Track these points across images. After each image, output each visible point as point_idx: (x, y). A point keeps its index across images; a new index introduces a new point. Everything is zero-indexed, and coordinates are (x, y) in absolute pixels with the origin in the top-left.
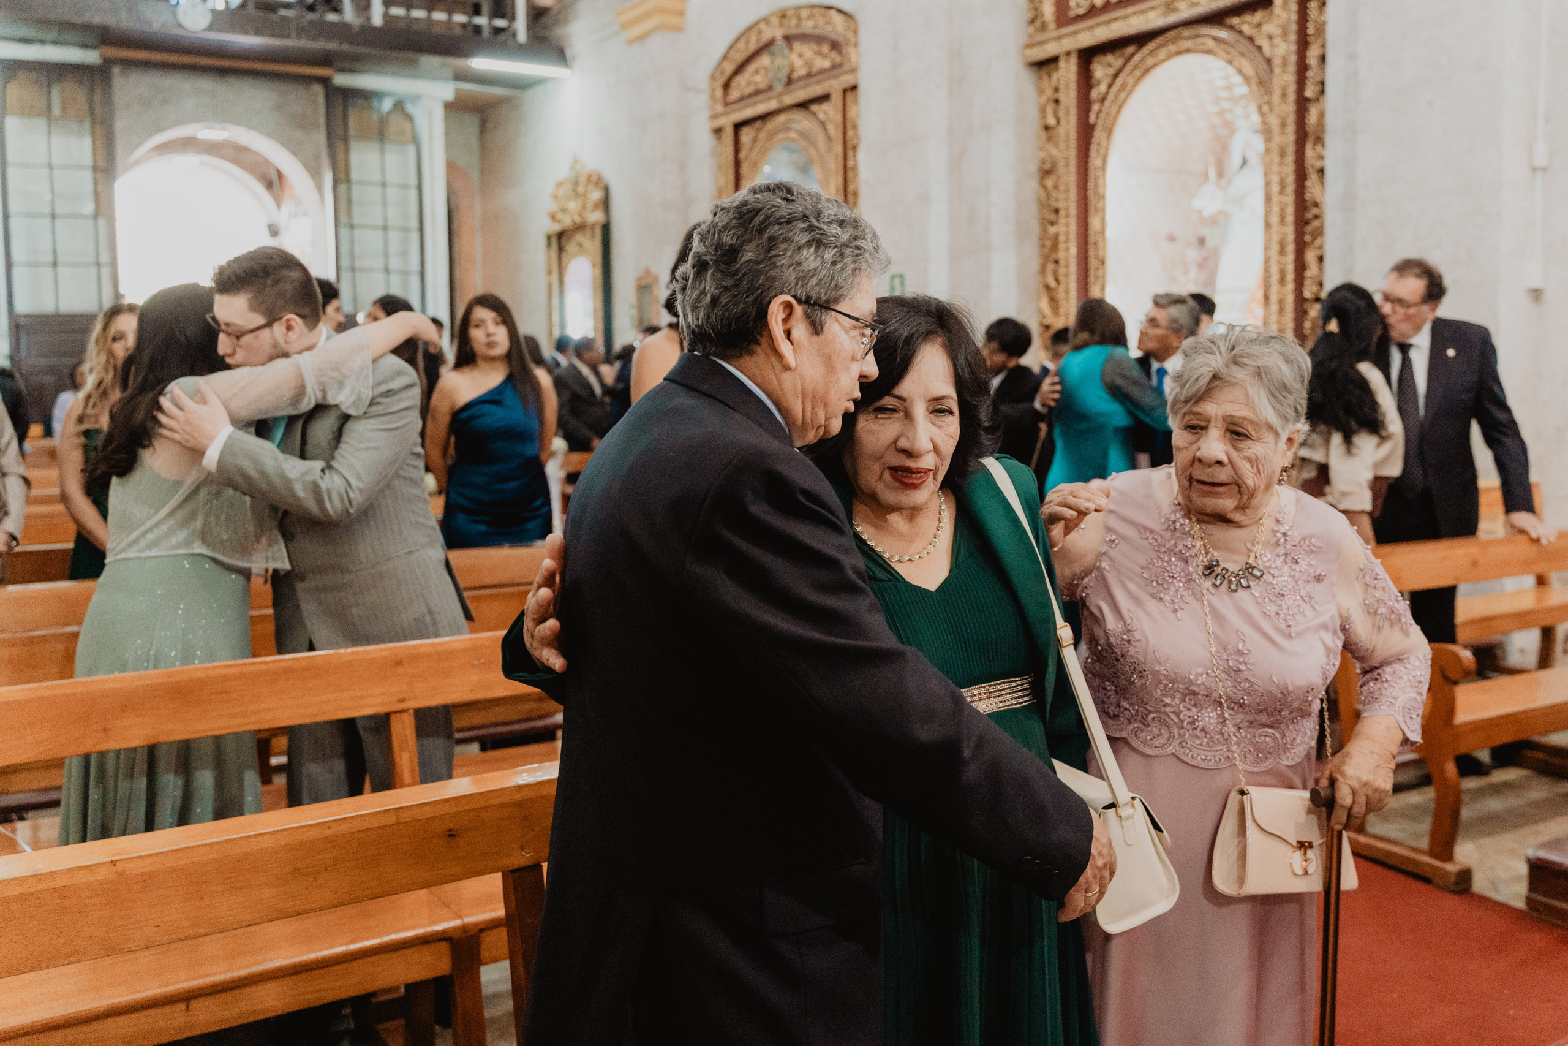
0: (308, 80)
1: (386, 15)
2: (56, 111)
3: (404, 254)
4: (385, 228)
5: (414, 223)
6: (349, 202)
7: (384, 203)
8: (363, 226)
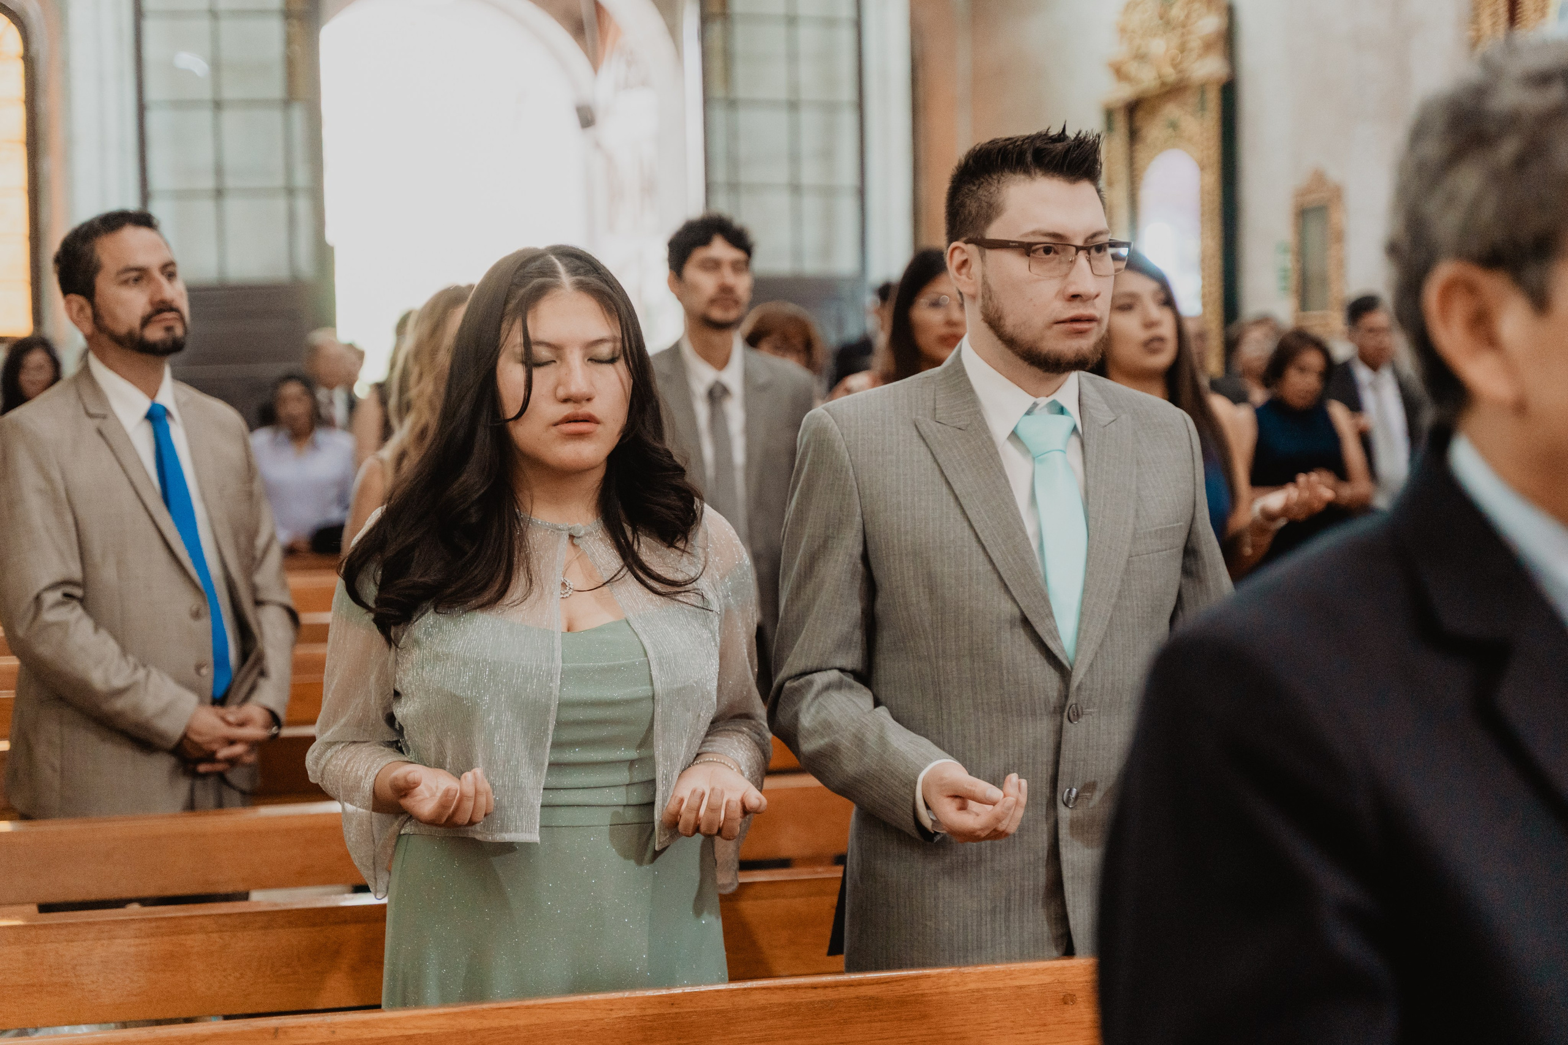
4: (793, 106)
5: (847, 93)
6: (728, 56)
7: (793, 57)
8: (754, 103)
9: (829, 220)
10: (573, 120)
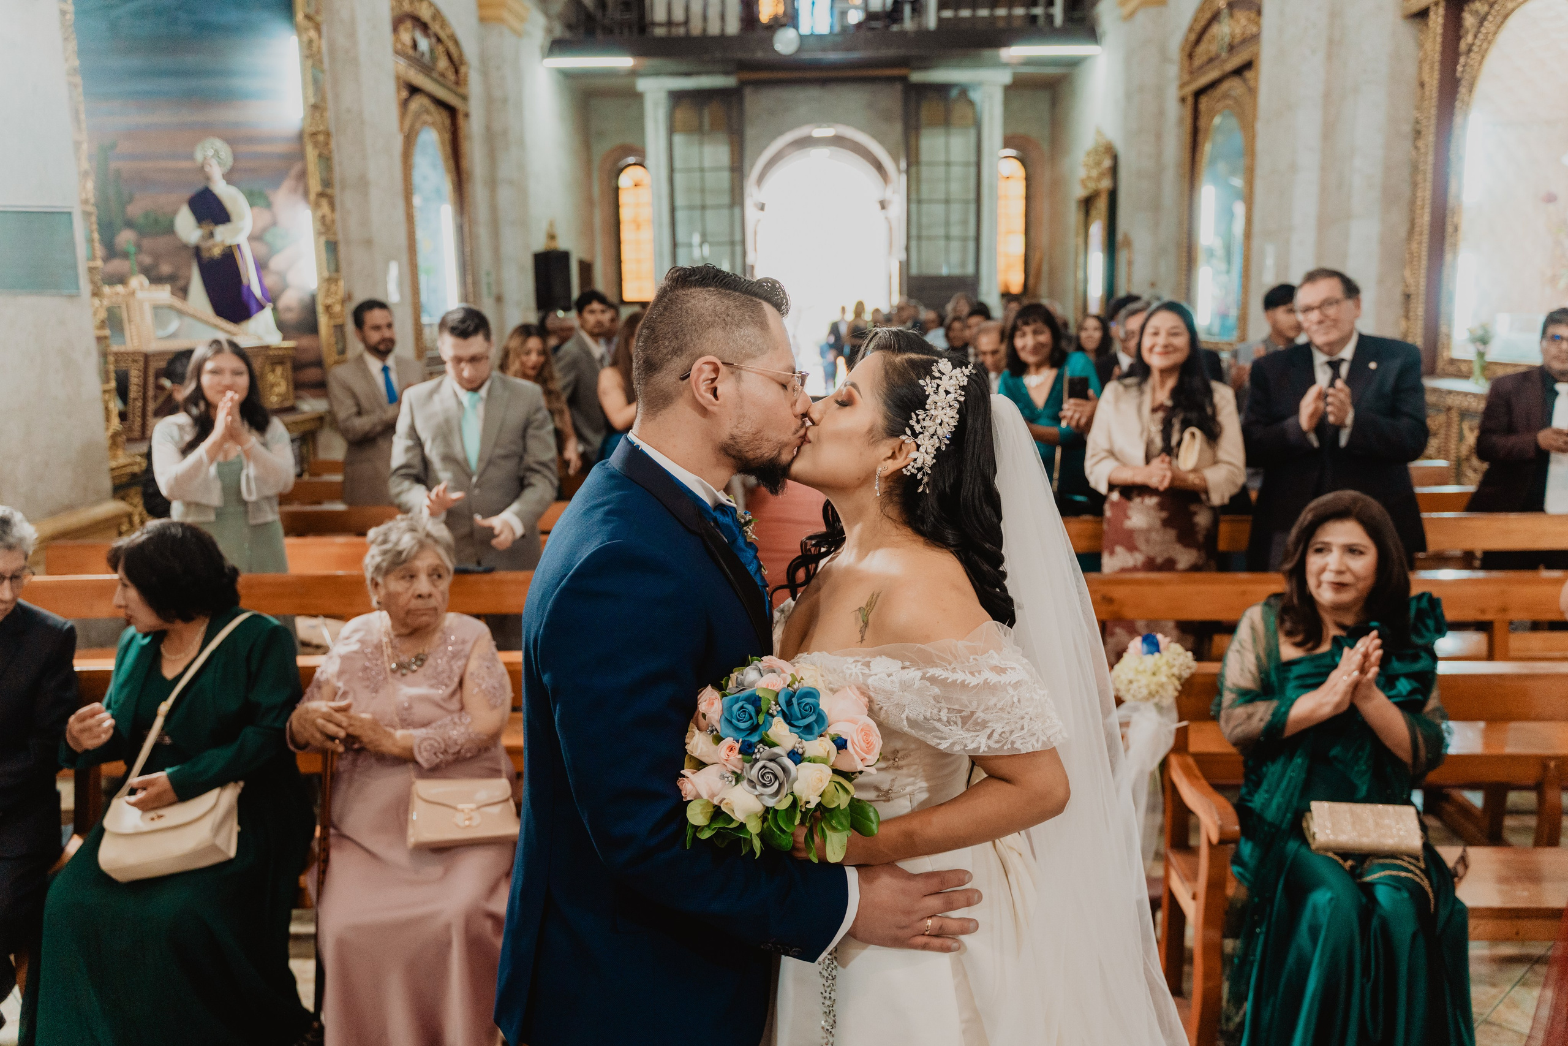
0: (890, 80)
1: (940, 20)
2: (707, 126)
3: (964, 222)
4: (947, 201)
6: (919, 181)
7: (947, 180)
8: (930, 201)
9: (964, 250)
10: (878, 206)
